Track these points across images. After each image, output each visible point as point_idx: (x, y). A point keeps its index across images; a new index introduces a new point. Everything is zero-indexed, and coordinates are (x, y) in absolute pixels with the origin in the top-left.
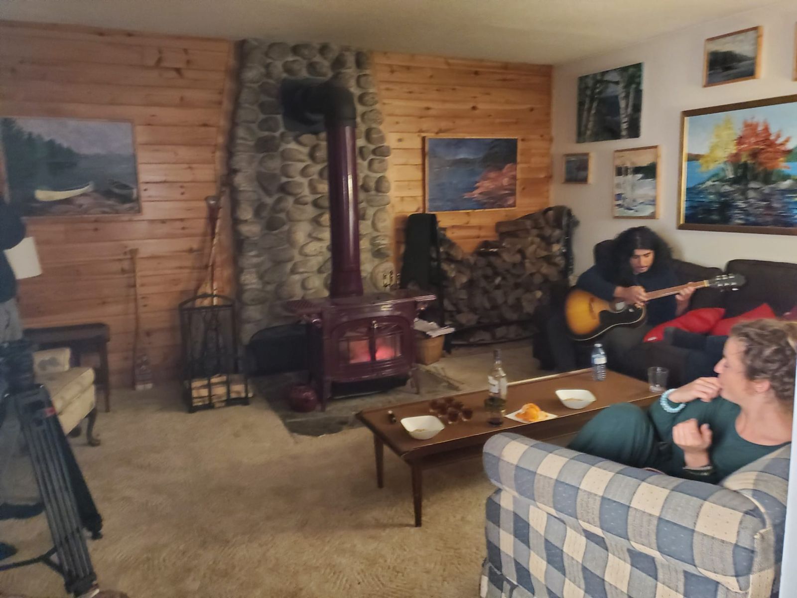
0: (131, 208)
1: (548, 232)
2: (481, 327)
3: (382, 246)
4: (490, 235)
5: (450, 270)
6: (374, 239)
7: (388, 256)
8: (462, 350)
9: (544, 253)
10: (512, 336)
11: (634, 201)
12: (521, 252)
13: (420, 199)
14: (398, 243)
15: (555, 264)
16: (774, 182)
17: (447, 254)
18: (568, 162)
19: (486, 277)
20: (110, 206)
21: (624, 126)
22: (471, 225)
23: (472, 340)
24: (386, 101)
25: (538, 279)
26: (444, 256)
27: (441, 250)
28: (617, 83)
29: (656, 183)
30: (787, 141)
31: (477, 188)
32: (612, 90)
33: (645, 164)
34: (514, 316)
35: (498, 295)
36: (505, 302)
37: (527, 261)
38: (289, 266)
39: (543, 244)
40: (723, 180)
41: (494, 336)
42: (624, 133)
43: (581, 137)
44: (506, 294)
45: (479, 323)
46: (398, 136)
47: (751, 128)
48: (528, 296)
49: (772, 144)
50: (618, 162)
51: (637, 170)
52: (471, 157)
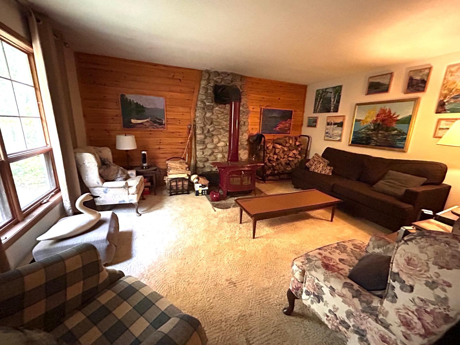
0: (163, 127)
3: (245, 145)
6: (242, 142)
7: (246, 148)
10: (285, 178)
11: (333, 135)
13: (258, 129)
16: (390, 131)
18: (309, 120)
20: (156, 126)
21: (332, 108)
24: (249, 95)
28: (331, 93)
29: (342, 129)
30: (398, 116)
31: (278, 126)
32: (329, 95)
33: (339, 122)
40: (369, 129)
42: (332, 110)
43: (315, 111)
46: (253, 107)
47: (383, 111)
49: (391, 117)
50: (329, 121)
51: (335, 124)
52: (277, 116)
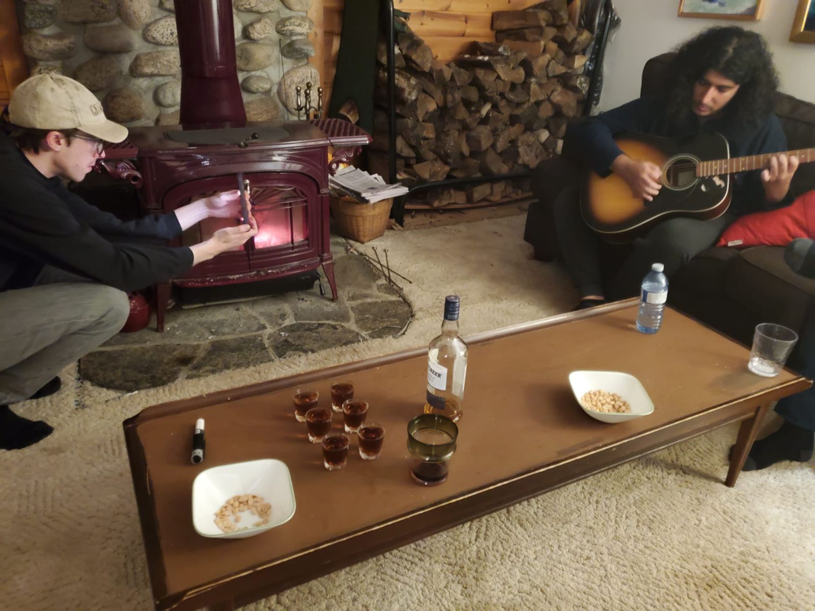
1: (571, 33)
2: (452, 183)
3: (300, 37)
4: (480, 32)
5: (408, 86)
6: (283, 22)
7: (307, 56)
8: (420, 219)
9: (561, 70)
10: (497, 198)
12: (526, 65)
14: (328, 34)
15: (575, 89)
17: (407, 58)
19: (467, 103)
22: (451, 13)
23: (436, 204)
25: (546, 111)
26: (400, 63)
27: (397, 50)
34: (505, 169)
35: (484, 134)
36: (493, 146)
37: (533, 80)
38: (126, 62)
39: (561, 54)
41: (469, 199)
44: (495, 133)
45: (449, 176)
48: (529, 137)
